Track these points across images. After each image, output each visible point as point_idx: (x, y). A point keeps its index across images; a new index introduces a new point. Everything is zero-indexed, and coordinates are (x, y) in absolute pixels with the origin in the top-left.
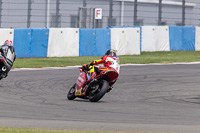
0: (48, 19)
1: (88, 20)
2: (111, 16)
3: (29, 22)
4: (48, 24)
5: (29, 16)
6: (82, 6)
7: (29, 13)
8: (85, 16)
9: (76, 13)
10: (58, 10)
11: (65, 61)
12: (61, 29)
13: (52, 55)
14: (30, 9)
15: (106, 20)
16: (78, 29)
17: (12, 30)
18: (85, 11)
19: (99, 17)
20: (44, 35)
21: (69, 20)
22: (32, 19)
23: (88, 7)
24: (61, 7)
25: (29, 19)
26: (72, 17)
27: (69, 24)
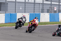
0: (40, 10)
1: (52, 11)
2: (59, 9)
3: (34, 11)
4: (40, 12)
5: (34, 9)
6: (50, 6)
7: (34, 8)
8: (51, 9)
9: (48, 9)
10: (43, 7)
11: (45, 23)
12: (44, 13)
13: (41, 22)
14: (34, 7)
15: (58, 11)
16: (49, 13)
17: (29, 14)
18: (51, 8)
19: (56, 10)
20: (39, 15)
21: (46, 10)
22: (35, 10)
23: (52, 7)
24: (44, 6)
25: (34, 10)
26: (47, 10)
27: (47, 12)
